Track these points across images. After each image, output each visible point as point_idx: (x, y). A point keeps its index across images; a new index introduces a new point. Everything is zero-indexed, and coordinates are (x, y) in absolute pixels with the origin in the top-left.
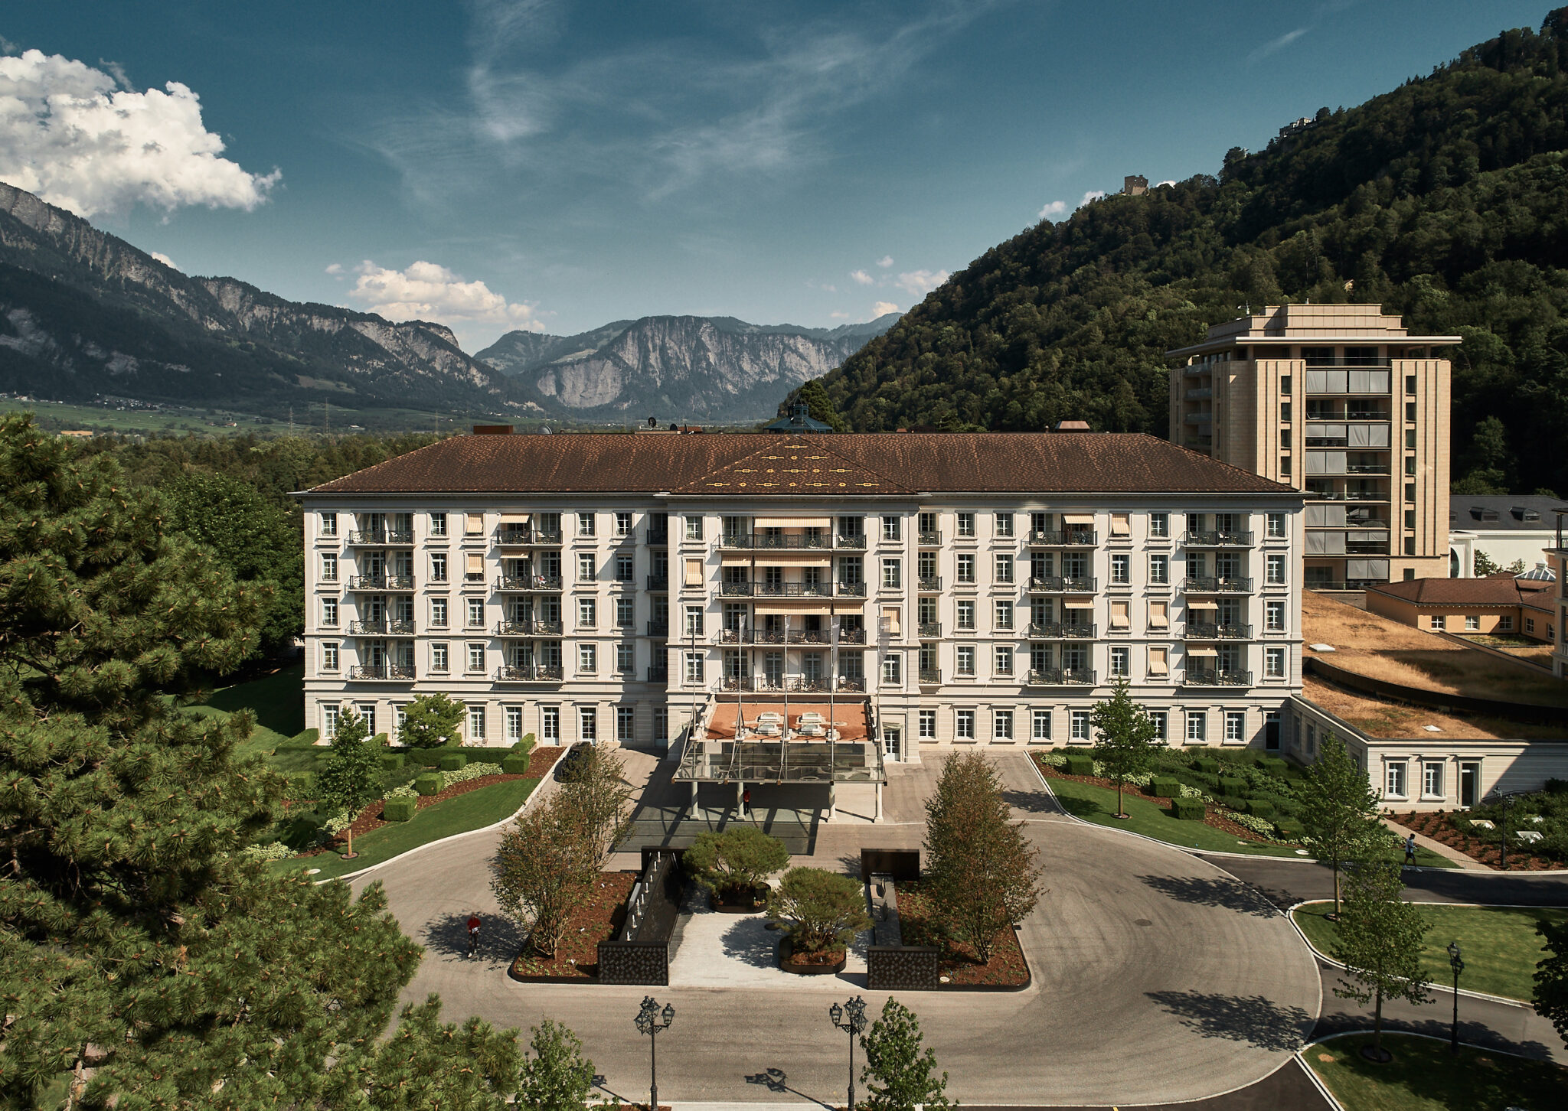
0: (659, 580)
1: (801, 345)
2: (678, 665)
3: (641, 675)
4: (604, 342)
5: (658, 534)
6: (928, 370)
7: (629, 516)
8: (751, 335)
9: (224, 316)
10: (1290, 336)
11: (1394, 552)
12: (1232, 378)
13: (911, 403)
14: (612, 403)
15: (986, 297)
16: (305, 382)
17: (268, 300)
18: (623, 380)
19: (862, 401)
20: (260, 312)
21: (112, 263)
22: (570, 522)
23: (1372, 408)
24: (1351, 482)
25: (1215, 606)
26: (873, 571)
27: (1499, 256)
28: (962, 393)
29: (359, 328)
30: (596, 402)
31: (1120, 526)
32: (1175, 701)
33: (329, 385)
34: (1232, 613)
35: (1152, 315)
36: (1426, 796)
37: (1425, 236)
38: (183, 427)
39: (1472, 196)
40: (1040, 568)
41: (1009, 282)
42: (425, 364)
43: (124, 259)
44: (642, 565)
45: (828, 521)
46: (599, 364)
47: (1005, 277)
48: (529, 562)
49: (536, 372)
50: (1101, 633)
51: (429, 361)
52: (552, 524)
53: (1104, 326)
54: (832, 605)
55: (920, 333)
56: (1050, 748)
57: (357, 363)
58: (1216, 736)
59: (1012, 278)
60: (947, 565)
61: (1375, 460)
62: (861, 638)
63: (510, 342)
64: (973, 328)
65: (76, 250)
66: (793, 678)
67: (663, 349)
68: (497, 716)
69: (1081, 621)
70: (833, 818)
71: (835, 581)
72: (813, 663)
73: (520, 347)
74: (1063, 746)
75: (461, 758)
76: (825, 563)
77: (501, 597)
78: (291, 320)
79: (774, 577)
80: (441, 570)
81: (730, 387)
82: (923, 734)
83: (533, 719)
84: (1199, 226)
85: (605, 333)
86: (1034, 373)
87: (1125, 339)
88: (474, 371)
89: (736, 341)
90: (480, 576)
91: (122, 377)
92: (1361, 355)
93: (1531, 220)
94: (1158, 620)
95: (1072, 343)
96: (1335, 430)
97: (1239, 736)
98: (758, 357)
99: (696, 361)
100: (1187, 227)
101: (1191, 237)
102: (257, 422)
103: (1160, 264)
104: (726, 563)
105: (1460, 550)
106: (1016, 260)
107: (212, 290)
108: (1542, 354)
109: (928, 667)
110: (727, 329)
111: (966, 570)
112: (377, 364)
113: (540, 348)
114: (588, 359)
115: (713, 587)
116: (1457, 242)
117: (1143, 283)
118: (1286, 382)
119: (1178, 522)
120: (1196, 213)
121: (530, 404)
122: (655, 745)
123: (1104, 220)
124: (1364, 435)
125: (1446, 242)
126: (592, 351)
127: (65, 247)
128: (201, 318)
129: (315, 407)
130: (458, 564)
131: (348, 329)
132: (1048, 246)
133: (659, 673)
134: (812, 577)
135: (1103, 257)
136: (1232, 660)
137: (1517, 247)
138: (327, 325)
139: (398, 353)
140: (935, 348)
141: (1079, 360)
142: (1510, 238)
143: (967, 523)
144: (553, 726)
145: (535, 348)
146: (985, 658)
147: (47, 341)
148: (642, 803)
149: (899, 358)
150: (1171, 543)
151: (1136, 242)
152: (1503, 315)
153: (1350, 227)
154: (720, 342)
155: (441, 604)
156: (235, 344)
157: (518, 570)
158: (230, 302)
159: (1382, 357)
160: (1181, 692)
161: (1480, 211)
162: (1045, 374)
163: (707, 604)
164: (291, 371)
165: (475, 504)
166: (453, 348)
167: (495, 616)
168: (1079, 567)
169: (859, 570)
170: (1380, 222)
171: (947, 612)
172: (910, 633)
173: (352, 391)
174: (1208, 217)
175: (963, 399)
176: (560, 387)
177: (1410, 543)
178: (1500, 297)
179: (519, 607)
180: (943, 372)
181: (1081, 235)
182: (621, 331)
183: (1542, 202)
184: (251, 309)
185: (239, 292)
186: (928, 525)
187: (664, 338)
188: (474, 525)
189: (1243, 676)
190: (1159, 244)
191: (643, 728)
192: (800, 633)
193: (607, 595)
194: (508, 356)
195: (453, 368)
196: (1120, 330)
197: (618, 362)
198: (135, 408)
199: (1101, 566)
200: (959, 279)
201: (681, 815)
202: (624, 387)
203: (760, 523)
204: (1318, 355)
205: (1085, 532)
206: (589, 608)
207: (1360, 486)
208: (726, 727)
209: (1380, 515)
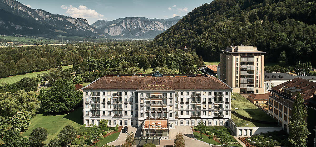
0: (137, 102)
1: (158, 23)
2: (140, 115)
3: (134, 116)
4: (118, 22)
5: (137, 95)
6: (183, 33)
7: (132, 92)
8: (148, 21)
9: (39, 17)
10: (239, 52)
11: (255, 87)
12: (229, 58)
13: (180, 40)
14: (120, 35)
15: (195, 18)
16: (57, 31)
17: (49, 14)
18: (122, 30)
19: (170, 39)
20: (47, 16)
21: (16, 6)
22: (123, 93)
23: (251, 63)
24: (247, 75)
25: (218, 105)
26: (168, 101)
27: (289, 18)
28: (190, 38)
29: (67, 20)
30: (116, 35)
31: (204, 94)
32: (213, 119)
33: (62, 31)
34: (221, 106)
35: (225, 26)
36: (245, 135)
37: (276, 12)
38: (32, 41)
39: (285, 5)
40: (193, 99)
41: (199, 15)
42: (81, 27)
43: (19, 6)
44: (134, 99)
45: (162, 94)
46: (117, 27)
47: (198, 14)
48: (117, 99)
49: (104, 28)
50: (202, 109)
51: (82, 26)
52: (121, 93)
53: (216, 28)
54: (162, 106)
55: (182, 25)
56: (194, 126)
57: (67, 27)
58: (218, 125)
59: (200, 15)
60: (179, 100)
61: (252, 72)
62: (167, 111)
63: (98, 22)
64: (192, 24)
65: (8, 4)
66: (157, 116)
67: (130, 24)
68: (112, 121)
69: (199, 107)
70: (162, 139)
71: (163, 102)
72: (159, 114)
73: (101, 23)
74: (196, 126)
75: (108, 129)
76: (161, 100)
77: (113, 104)
78: (53, 18)
79: (154, 102)
80: (104, 100)
81: (144, 31)
82: (176, 124)
83: (118, 122)
84: (236, 6)
85: (118, 20)
86: (203, 37)
87: (220, 31)
88: (91, 28)
89: (145, 22)
90: (110, 101)
91: (19, 30)
92: (250, 55)
93: (295, 10)
94: (210, 107)
95: (210, 31)
96: (245, 67)
97: (222, 124)
98: (150, 25)
99: (137, 26)
100: (234, 6)
101: (234, 8)
102: (47, 39)
103: (228, 13)
104: (147, 100)
105: (269, 83)
106: (200, 11)
107: (37, 12)
108: (293, 39)
109: (177, 114)
110: (143, 19)
111: (182, 100)
112: (71, 27)
113: (105, 23)
114: (115, 26)
115: (145, 104)
116: (281, 14)
117: (225, 17)
118: (238, 59)
119: (213, 93)
120: (235, 3)
121: (103, 35)
122: (136, 126)
123: (218, 4)
124: (250, 68)
125: (280, 14)
126: (116, 24)
127: (6, 3)
128: (35, 18)
129: (59, 36)
130: (107, 100)
131: (65, 20)
132: (207, 8)
133: (137, 115)
134: (159, 102)
135: (217, 11)
136: (221, 113)
137: (292, 16)
138: (61, 19)
139: (76, 25)
140: (185, 28)
141: (211, 35)
142: (291, 14)
143: (182, 93)
144: (121, 123)
145: (104, 23)
146: (185, 113)
147: (3, 23)
148: (135, 136)
149: (178, 30)
150: (212, 96)
151: (224, 8)
152: (288, 30)
153: (263, 9)
154: (142, 22)
155: (104, 105)
156: (42, 23)
157: (116, 100)
158: (41, 14)
159: (253, 55)
160: (213, 118)
161: (286, 8)
162: (205, 37)
163: (144, 106)
164: (54, 28)
165: (109, 90)
166: (87, 24)
167: (112, 107)
168: (199, 99)
169: (166, 101)
170: (268, 9)
171: (179, 106)
172: (174, 110)
173: (66, 33)
174: (238, 4)
175: (190, 39)
176: (109, 32)
177: (257, 86)
178: (288, 26)
179: (116, 106)
180: (186, 34)
181: (213, 6)
182: (122, 20)
183: (297, 7)
184: (45, 16)
185: (43, 12)
186: (176, 94)
187: (130, 21)
188: (109, 94)
189: (223, 115)
190: (228, 9)
191: (135, 123)
192: (158, 110)
193: (129, 104)
194: (98, 25)
195: (87, 28)
196: (219, 29)
197: (121, 26)
198: (22, 37)
199: (202, 100)
200: (190, 14)
201: (141, 139)
202: (122, 32)
203: (152, 94)
204: (243, 55)
205: (200, 95)
206: (126, 105)
207: (250, 76)
208: (147, 125)
209: (252, 81)
